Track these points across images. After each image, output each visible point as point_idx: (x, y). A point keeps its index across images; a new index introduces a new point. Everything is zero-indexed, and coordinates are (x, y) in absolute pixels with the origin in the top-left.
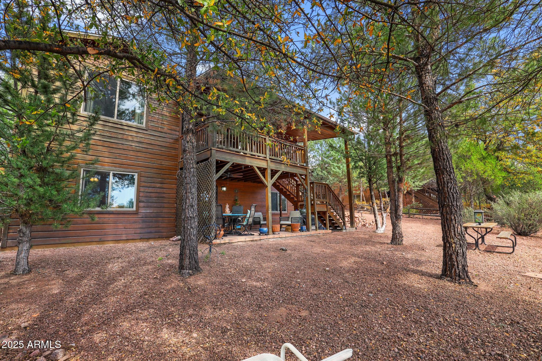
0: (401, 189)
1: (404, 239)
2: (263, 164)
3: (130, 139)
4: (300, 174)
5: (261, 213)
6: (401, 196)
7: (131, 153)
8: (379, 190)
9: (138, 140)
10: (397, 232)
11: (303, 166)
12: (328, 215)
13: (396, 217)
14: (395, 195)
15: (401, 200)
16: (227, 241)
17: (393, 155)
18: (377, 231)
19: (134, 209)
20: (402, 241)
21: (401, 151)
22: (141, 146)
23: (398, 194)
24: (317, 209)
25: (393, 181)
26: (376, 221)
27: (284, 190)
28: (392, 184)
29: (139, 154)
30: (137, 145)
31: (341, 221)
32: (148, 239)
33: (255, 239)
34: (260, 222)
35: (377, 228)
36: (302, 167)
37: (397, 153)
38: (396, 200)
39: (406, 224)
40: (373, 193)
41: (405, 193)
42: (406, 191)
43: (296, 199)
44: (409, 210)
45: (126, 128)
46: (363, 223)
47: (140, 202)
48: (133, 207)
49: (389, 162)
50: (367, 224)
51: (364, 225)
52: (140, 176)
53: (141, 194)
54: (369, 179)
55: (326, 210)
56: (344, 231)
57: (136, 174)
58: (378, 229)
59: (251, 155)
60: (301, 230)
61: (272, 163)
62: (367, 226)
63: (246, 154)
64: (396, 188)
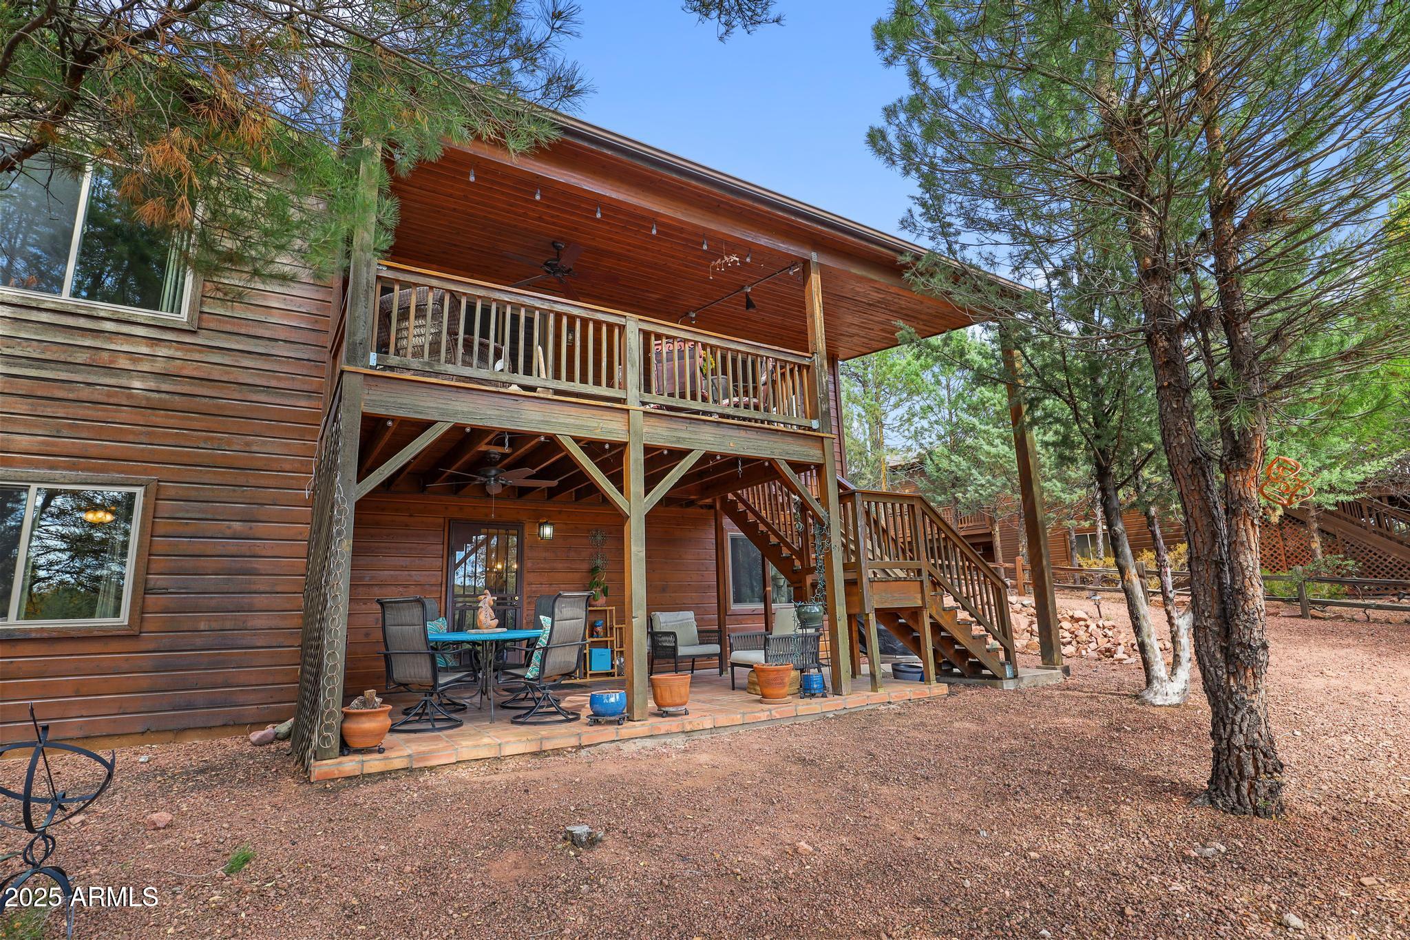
0: (1243, 499)
1: (1290, 781)
2: (607, 427)
3: (123, 363)
4: (791, 464)
5: (690, 615)
6: (1253, 537)
7: (125, 414)
8: (1147, 514)
9: (159, 366)
10: (1239, 740)
11: (810, 429)
12: (927, 622)
13: (1230, 657)
14: (1214, 535)
15: (1251, 559)
16: (398, 764)
17: (1186, 326)
18: (1149, 696)
19: (124, 619)
20: (1274, 790)
21: (1227, 296)
22: (164, 387)
23: (1233, 531)
24: (874, 599)
25: (1195, 461)
26: (1142, 647)
27: (762, 527)
28: (1193, 476)
29: (159, 418)
30: (152, 384)
31: (992, 643)
32: (180, 732)
33: (548, 746)
34: (675, 649)
35: (1149, 682)
36: (806, 435)
37: (1207, 314)
38: (1219, 564)
39: (1292, 651)
40: (1119, 527)
41: (1275, 519)
42: (1280, 512)
43: (797, 564)
44: (1300, 587)
45: (109, 326)
46: (1104, 644)
47: (147, 591)
48: (117, 613)
49: (1170, 364)
50: (1121, 649)
51: (1109, 653)
52: (155, 496)
53: (159, 563)
54: (1098, 465)
55: (919, 603)
56: (1009, 685)
57: (139, 491)
58: (1156, 684)
59: (557, 392)
60: (806, 689)
61: (653, 421)
62: (1119, 655)
63: (533, 389)
64: (1216, 497)
